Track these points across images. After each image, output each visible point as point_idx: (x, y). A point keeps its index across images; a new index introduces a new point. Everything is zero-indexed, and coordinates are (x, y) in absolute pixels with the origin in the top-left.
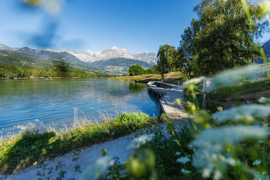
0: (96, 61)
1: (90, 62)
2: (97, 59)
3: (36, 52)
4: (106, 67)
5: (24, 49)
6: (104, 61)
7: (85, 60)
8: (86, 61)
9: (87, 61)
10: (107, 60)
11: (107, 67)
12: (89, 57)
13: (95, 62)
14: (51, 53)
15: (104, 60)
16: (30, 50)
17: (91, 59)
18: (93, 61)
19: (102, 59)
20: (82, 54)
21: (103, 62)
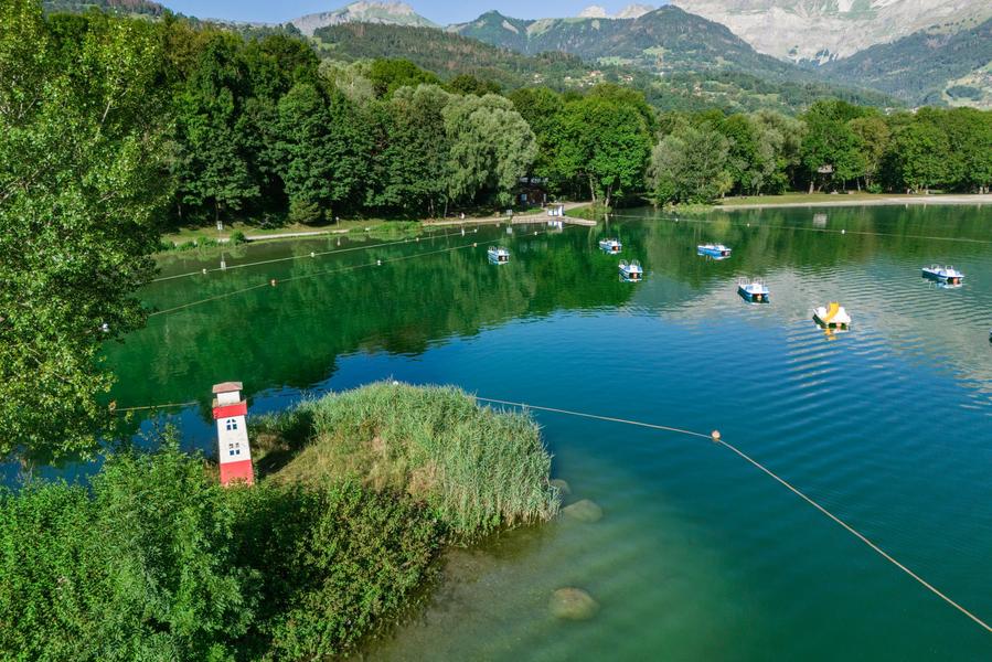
0: (874, 48)
1: (824, 60)
2: (885, 32)
3: (530, 30)
4: (951, 84)
5: (481, 24)
6: (940, 37)
7: (793, 52)
8: (797, 58)
9: (807, 53)
10: (971, 26)
11: (965, 81)
12: (824, 24)
13: (861, 55)
14: (596, 25)
15: (944, 30)
16: (506, 25)
17: (835, 38)
18: (845, 53)
19: (917, 29)
20: (777, 12)
21: (932, 43)
